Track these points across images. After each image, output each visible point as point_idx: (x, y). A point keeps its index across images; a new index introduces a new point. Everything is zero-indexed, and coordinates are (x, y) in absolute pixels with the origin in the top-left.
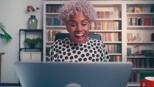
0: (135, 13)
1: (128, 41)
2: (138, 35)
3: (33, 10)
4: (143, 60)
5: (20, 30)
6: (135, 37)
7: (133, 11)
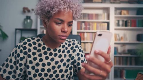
0: (122, 15)
1: (116, 40)
2: (125, 35)
3: (29, 11)
4: (129, 58)
5: (16, 29)
6: (122, 37)
7: (121, 13)
